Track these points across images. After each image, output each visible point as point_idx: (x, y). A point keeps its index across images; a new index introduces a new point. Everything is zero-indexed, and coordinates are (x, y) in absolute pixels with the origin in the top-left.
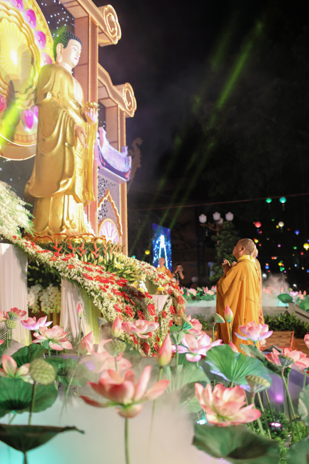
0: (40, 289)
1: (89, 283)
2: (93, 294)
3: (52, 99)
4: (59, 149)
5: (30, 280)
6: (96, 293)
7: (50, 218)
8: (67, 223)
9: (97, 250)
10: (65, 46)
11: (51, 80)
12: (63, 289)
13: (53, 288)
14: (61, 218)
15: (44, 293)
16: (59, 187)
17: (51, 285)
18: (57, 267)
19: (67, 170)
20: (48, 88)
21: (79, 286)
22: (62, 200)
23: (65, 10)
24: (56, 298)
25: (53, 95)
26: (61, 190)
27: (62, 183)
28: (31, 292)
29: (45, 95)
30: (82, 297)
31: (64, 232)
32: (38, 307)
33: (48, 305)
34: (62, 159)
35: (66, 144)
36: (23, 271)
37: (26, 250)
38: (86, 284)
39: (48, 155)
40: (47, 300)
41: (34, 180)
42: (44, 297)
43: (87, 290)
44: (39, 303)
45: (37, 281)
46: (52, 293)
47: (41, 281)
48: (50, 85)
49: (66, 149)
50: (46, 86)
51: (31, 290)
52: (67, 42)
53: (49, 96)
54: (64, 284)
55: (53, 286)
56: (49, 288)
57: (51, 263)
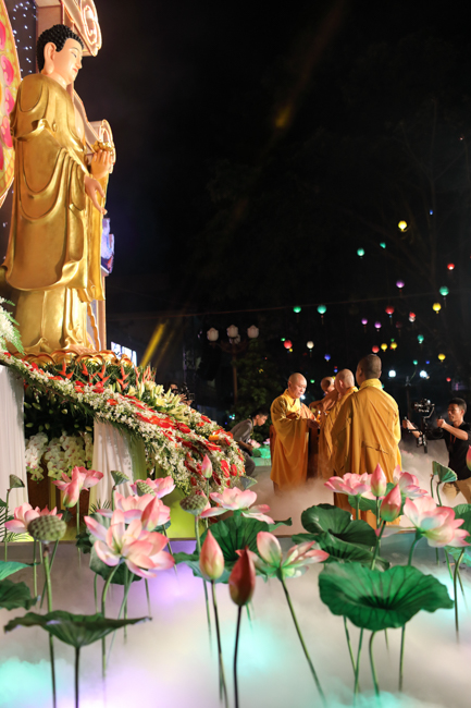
0: (46, 440)
1: (146, 428)
2: (155, 444)
3: (44, 131)
4: (58, 215)
5: (29, 425)
6: (160, 444)
7: (43, 326)
8: (70, 333)
9: (126, 377)
10: (59, 48)
11: (43, 99)
12: (98, 438)
13: (68, 438)
14: (60, 325)
15: (51, 446)
16: (59, 275)
17: (64, 434)
18: (91, 403)
19: (72, 246)
20: (38, 113)
21: (130, 434)
22: (62, 297)
24: (74, 455)
25: (47, 126)
26: (64, 280)
27: (66, 267)
28: (31, 446)
29: (35, 124)
30: (131, 453)
31: (67, 348)
32: (42, 470)
33: (59, 466)
34: (63, 230)
35: (71, 206)
36: (19, 411)
37: (33, 376)
38: (143, 429)
39: (37, 224)
40: (58, 458)
41: (12, 262)
42: (54, 451)
43: (145, 438)
44: (43, 464)
45: (41, 428)
46: (68, 447)
47: (47, 427)
48: (40, 108)
49: (71, 214)
50: (34, 111)
51: (32, 442)
52: (63, 42)
53: (40, 128)
54: (96, 426)
55: (68, 435)
56: (62, 438)
57: (80, 397)
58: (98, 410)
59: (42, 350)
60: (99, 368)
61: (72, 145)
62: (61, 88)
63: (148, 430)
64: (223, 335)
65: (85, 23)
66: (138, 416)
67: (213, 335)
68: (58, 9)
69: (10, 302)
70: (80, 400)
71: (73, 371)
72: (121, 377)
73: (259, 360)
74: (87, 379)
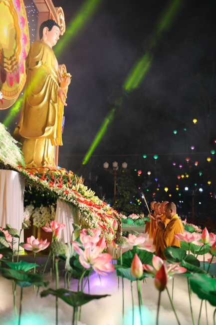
0: (33, 208)
1: (82, 205)
2: (85, 213)
3: (41, 66)
4: (45, 105)
5: (26, 201)
6: (88, 213)
7: (34, 155)
8: (46, 159)
9: (71, 181)
10: (50, 29)
11: (41, 52)
12: (59, 209)
13: (44, 208)
14: (42, 155)
15: (35, 211)
16: (43, 132)
17: (42, 206)
18: (57, 192)
19: (50, 120)
20: (39, 58)
21: (73, 208)
22: (44, 142)
23: (34, 5)
24: (46, 216)
25: (42, 64)
26: (46, 134)
27: (47, 129)
28: (26, 210)
29: (37, 63)
30: (74, 217)
31: (45, 166)
32: (30, 222)
33: (39, 221)
34: (46, 111)
35: (51, 101)
36: (22, 194)
37: (30, 178)
38: (80, 206)
39: (35, 108)
40: (38, 217)
41: (22, 125)
42: (37, 214)
43: (81, 210)
44: (31, 219)
45: (31, 202)
46: (43, 212)
47: (34, 202)
48: (40, 56)
49: (51, 105)
50: (37, 57)
51: (27, 209)
52: (52, 27)
53: (40, 64)
54: (58, 203)
55: (44, 206)
56: (41, 208)
57: (52, 189)
58: (60, 196)
59: (33, 166)
60: (59, 176)
61: (53, 74)
62: (50, 48)
63: (83, 206)
64: (111, 166)
65: (59, 20)
66: (78, 200)
67: (106, 165)
68: (48, 14)
69: (20, 143)
70: (52, 190)
71: (47, 177)
72: (69, 181)
73: (127, 178)
74: (53, 181)
